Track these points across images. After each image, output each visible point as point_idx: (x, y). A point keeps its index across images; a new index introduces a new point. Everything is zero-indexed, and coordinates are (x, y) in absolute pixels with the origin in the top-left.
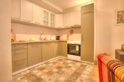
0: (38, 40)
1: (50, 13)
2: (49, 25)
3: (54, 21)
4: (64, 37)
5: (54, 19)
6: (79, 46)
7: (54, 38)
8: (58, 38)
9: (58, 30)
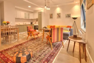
0: (22, 24)
1: (27, 13)
2: (27, 18)
3: (29, 16)
4: (34, 23)
5: (29, 15)
6: (38, 26)
7: (29, 23)
8: (32, 23)
9: (32, 20)
